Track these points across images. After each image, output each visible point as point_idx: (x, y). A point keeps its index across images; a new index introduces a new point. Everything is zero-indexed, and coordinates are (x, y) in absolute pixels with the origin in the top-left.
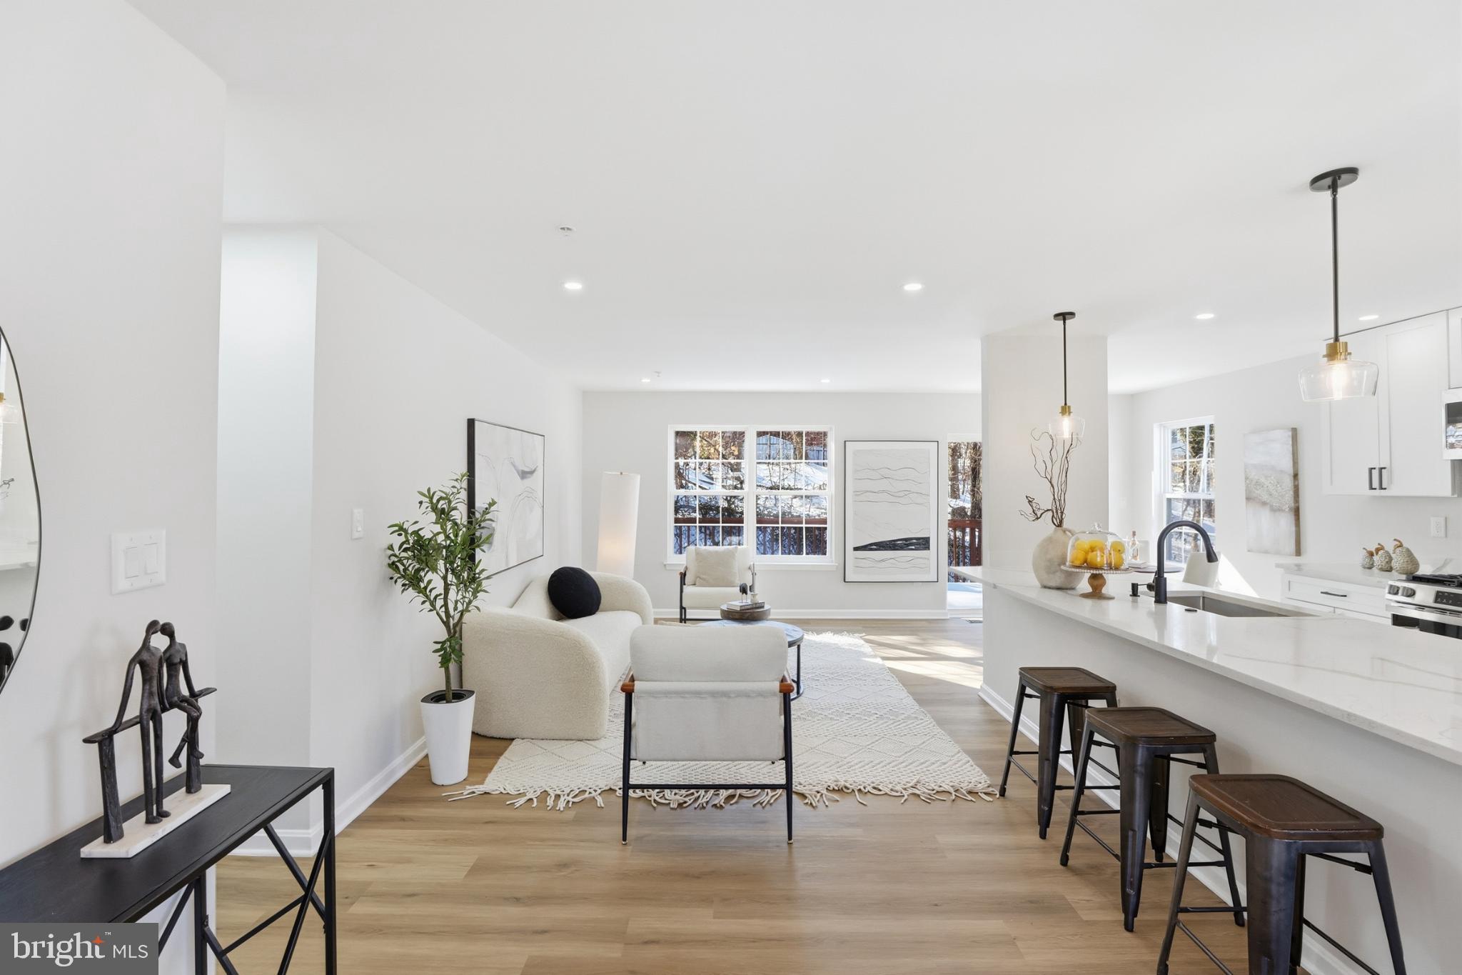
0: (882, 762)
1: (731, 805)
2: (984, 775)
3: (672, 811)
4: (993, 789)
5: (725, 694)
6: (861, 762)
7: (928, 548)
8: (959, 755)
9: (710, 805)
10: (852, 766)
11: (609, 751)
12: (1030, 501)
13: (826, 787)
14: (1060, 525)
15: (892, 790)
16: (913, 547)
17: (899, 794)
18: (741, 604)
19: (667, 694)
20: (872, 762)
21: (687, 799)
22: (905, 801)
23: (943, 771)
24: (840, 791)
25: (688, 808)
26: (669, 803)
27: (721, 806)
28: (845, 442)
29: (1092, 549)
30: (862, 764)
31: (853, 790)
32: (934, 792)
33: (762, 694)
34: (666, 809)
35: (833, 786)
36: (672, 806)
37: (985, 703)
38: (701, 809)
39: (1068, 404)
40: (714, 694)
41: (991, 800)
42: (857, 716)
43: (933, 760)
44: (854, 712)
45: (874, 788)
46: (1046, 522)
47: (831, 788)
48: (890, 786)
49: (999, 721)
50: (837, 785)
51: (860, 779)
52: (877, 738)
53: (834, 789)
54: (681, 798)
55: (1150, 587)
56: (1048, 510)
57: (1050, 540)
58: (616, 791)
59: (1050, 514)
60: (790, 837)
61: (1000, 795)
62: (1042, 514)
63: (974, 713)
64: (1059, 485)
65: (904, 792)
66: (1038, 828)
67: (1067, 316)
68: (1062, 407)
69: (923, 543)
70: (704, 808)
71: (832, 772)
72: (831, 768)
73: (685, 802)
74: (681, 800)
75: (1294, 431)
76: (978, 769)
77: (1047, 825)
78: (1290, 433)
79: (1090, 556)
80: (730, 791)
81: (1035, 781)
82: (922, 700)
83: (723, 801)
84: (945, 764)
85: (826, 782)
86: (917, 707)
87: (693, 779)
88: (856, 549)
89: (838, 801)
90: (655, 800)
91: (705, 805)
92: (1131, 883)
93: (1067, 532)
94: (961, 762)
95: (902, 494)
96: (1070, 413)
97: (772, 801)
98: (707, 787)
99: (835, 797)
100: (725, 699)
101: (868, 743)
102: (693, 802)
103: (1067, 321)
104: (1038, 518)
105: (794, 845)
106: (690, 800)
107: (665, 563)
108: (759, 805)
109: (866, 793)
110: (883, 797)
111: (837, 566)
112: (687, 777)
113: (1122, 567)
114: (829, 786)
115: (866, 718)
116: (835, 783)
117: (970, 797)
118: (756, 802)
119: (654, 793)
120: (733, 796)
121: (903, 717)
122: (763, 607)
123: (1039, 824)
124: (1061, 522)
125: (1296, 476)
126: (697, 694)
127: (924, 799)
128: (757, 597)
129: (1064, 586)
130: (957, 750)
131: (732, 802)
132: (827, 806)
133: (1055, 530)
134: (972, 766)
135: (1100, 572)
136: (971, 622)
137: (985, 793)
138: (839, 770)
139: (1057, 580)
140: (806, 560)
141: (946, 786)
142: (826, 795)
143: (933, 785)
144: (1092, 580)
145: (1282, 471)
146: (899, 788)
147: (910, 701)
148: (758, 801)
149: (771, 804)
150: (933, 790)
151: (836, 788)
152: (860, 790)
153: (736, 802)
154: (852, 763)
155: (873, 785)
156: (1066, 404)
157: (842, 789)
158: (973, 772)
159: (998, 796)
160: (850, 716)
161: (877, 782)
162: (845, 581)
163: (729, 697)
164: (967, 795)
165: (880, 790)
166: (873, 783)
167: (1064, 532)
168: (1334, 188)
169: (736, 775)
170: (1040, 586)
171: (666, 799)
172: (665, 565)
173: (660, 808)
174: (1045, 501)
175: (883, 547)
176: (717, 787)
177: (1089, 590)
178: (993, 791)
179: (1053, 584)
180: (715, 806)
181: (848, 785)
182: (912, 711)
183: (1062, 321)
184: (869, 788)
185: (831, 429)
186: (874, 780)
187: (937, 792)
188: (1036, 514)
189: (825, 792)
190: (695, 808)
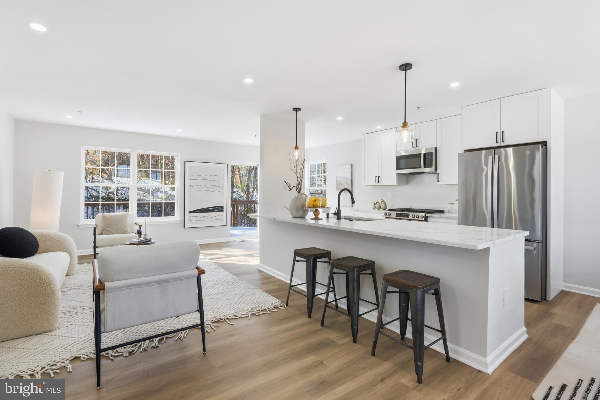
0: (232, 304)
1: (162, 344)
2: (276, 299)
3: (126, 358)
4: (283, 304)
5: (167, 281)
6: (222, 306)
7: (223, 211)
8: (263, 293)
9: (149, 348)
10: (219, 308)
11: (65, 335)
12: (286, 183)
13: (211, 321)
14: (299, 192)
15: (242, 315)
16: (216, 211)
17: (246, 316)
18: (139, 240)
19: (129, 287)
20: (227, 305)
21: (133, 349)
22: (250, 318)
23: (260, 301)
24: (218, 321)
25: (136, 354)
26: (123, 354)
27: (157, 346)
28: (185, 162)
29: (315, 201)
30: (223, 306)
31: (224, 319)
32: (261, 311)
33: (188, 278)
34: (122, 358)
35: (214, 320)
36: (124, 355)
37: (260, 271)
38: (144, 352)
39: (297, 145)
40: (159, 282)
41: (284, 308)
42: (210, 286)
43: (254, 298)
44: (208, 285)
45: (234, 316)
46: (294, 191)
47: (214, 321)
48: (241, 313)
49: (271, 277)
50: (216, 319)
51: (226, 314)
52: (224, 294)
53: (215, 321)
54: (130, 349)
55: (335, 214)
56: (294, 186)
57: (296, 198)
58: (80, 357)
59: (295, 188)
60: (204, 350)
61: (286, 306)
62: (292, 188)
63: (257, 276)
64: (300, 176)
65: (248, 314)
66: (307, 314)
67: (298, 110)
68: (295, 146)
69: (220, 209)
70: (146, 350)
71: (210, 313)
72: (209, 312)
73: (133, 351)
74: (130, 350)
75: (352, 165)
76: (273, 297)
77: (311, 312)
78: (351, 166)
79: (315, 203)
80: (159, 338)
81: (305, 296)
82: (236, 274)
83: (157, 343)
84: (259, 298)
85: (210, 319)
86: (236, 278)
87: (133, 336)
88: (190, 212)
89: (219, 326)
90: (112, 356)
91: (146, 349)
92: (355, 324)
93: (302, 195)
94: (265, 296)
95: (211, 187)
96: (298, 149)
97: (185, 336)
98: (144, 340)
99: (218, 325)
100: (165, 284)
101: (221, 297)
102: (138, 349)
103: (298, 112)
104: (291, 190)
105: (207, 354)
106: (136, 348)
107: (79, 224)
108: (179, 340)
109: (231, 319)
110: (239, 319)
111: (180, 221)
112: (129, 337)
113: (326, 207)
114: (212, 321)
115: (215, 286)
116: (215, 318)
117: (275, 310)
118: (176, 339)
119: (110, 352)
120: (163, 339)
121: (231, 282)
122: (151, 241)
123: (308, 313)
124: (300, 190)
125: (352, 180)
126: (148, 284)
127: (257, 315)
128: (147, 236)
129: (302, 217)
130: (261, 292)
131: (163, 342)
132: (215, 330)
133: (298, 194)
134: (270, 297)
135: (317, 209)
136: (241, 241)
137: (281, 306)
138: (213, 312)
139: (300, 214)
140: (163, 219)
141: (264, 307)
142: (212, 325)
143: (259, 308)
144: (315, 213)
145: (348, 179)
146: (245, 313)
147: (231, 276)
148: (178, 337)
149: (185, 337)
150: (260, 310)
151: (216, 320)
152: (227, 319)
153: (165, 342)
154: (218, 308)
155: (233, 315)
156: (296, 145)
157: (219, 320)
158: (271, 299)
159: (285, 306)
160: (207, 287)
161: (234, 313)
162: (184, 228)
163: (169, 282)
164: (274, 309)
165: (237, 316)
166: (232, 314)
167: (301, 194)
168: (406, 70)
169: (159, 327)
170: (292, 217)
171: (119, 353)
172: (79, 225)
173: (116, 360)
174: (294, 183)
175: (203, 211)
176: (150, 338)
177: (314, 216)
178: (283, 305)
179: (298, 216)
180: (153, 347)
181: (221, 317)
182: (234, 279)
183: (296, 112)
184: (232, 317)
185: (178, 155)
186: (232, 312)
187: (262, 311)
188: (290, 188)
189: (211, 324)
190: (141, 352)
